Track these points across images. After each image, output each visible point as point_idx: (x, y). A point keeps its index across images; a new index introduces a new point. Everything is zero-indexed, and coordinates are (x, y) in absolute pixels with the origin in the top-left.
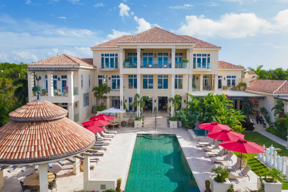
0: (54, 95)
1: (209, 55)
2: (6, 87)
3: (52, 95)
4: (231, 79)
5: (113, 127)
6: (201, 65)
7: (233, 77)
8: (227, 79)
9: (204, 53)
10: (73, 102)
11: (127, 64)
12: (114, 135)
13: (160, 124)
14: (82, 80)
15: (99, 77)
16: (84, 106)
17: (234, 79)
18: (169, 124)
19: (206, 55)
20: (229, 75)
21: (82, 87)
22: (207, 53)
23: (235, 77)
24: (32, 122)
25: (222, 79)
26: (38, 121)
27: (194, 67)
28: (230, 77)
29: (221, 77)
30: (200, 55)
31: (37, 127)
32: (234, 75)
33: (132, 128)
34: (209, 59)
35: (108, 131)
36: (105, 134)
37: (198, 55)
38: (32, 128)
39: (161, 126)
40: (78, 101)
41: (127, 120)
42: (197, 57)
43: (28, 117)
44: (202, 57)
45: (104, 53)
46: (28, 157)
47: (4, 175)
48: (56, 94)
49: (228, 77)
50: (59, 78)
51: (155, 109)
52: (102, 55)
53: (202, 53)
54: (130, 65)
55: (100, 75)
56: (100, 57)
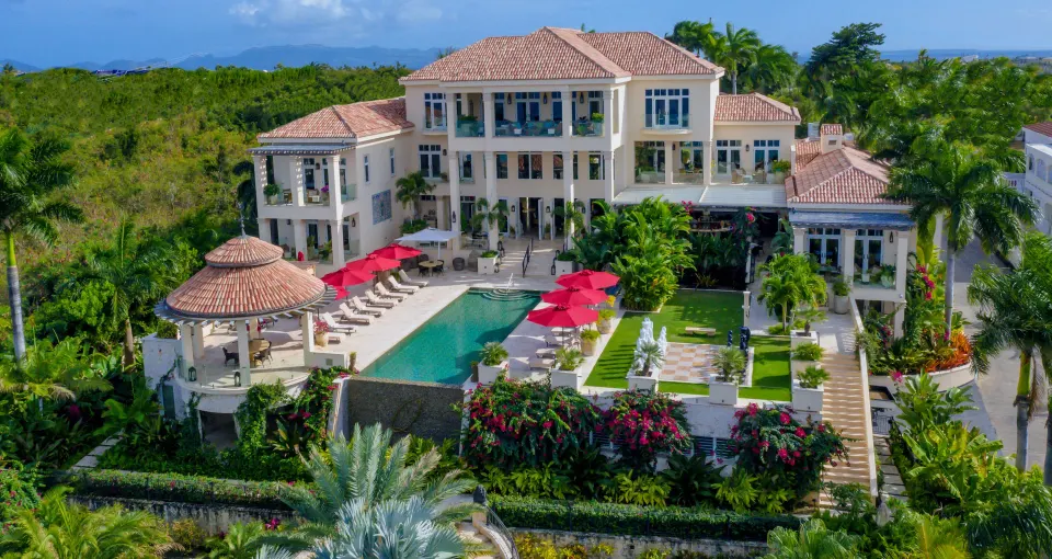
0: (305, 202)
1: (686, 92)
2: (226, 165)
3: (301, 202)
4: (767, 149)
5: (430, 270)
6: (667, 117)
7: (770, 143)
8: (753, 149)
9: (674, 87)
10: (339, 218)
11: (466, 127)
12: (416, 288)
13: (535, 268)
14: (367, 167)
15: (421, 148)
16: (375, 222)
17: (773, 148)
18: (554, 267)
19: (677, 92)
20: (760, 139)
21: (367, 180)
22: (681, 87)
23: (777, 143)
24: (232, 269)
25: (741, 149)
26: (239, 267)
27: (649, 123)
28: (763, 143)
29: (739, 143)
30: (663, 93)
31: (237, 275)
32: (773, 138)
33: (470, 274)
34: (686, 102)
35: (410, 280)
36: (399, 286)
37: (657, 93)
38: (231, 276)
39: (536, 273)
40: (357, 214)
41: (465, 254)
42: (654, 98)
43: (226, 262)
44: (667, 98)
45: (431, 91)
46: (223, 311)
47: (206, 345)
48: (309, 201)
49: (756, 143)
50: (318, 165)
51: (548, 230)
52: (427, 96)
53: (667, 87)
54: (471, 129)
55: (424, 143)
56: (423, 101)
